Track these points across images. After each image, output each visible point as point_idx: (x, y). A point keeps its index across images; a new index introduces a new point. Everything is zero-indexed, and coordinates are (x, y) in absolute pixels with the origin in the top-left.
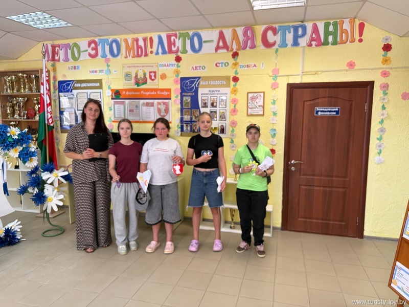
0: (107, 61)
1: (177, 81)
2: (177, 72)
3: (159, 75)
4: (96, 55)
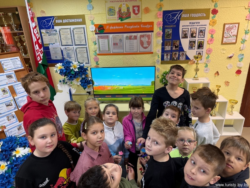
1: (160, 15)
2: (160, 6)
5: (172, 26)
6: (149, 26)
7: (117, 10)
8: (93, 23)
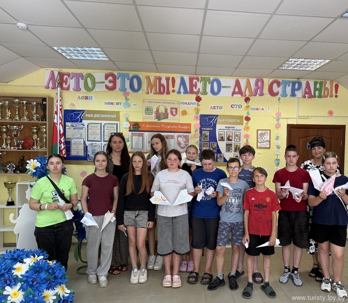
0: (126, 94)
1: (197, 118)
2: (197, 110)
3: (180, 111)
4: (113, 88)
5: (209, 129)
6: (187, 127)
7: (155, 110)
8: (127, 120)
